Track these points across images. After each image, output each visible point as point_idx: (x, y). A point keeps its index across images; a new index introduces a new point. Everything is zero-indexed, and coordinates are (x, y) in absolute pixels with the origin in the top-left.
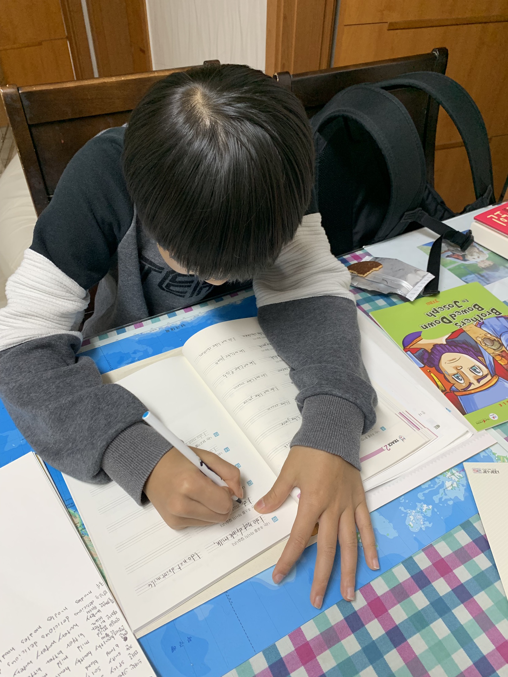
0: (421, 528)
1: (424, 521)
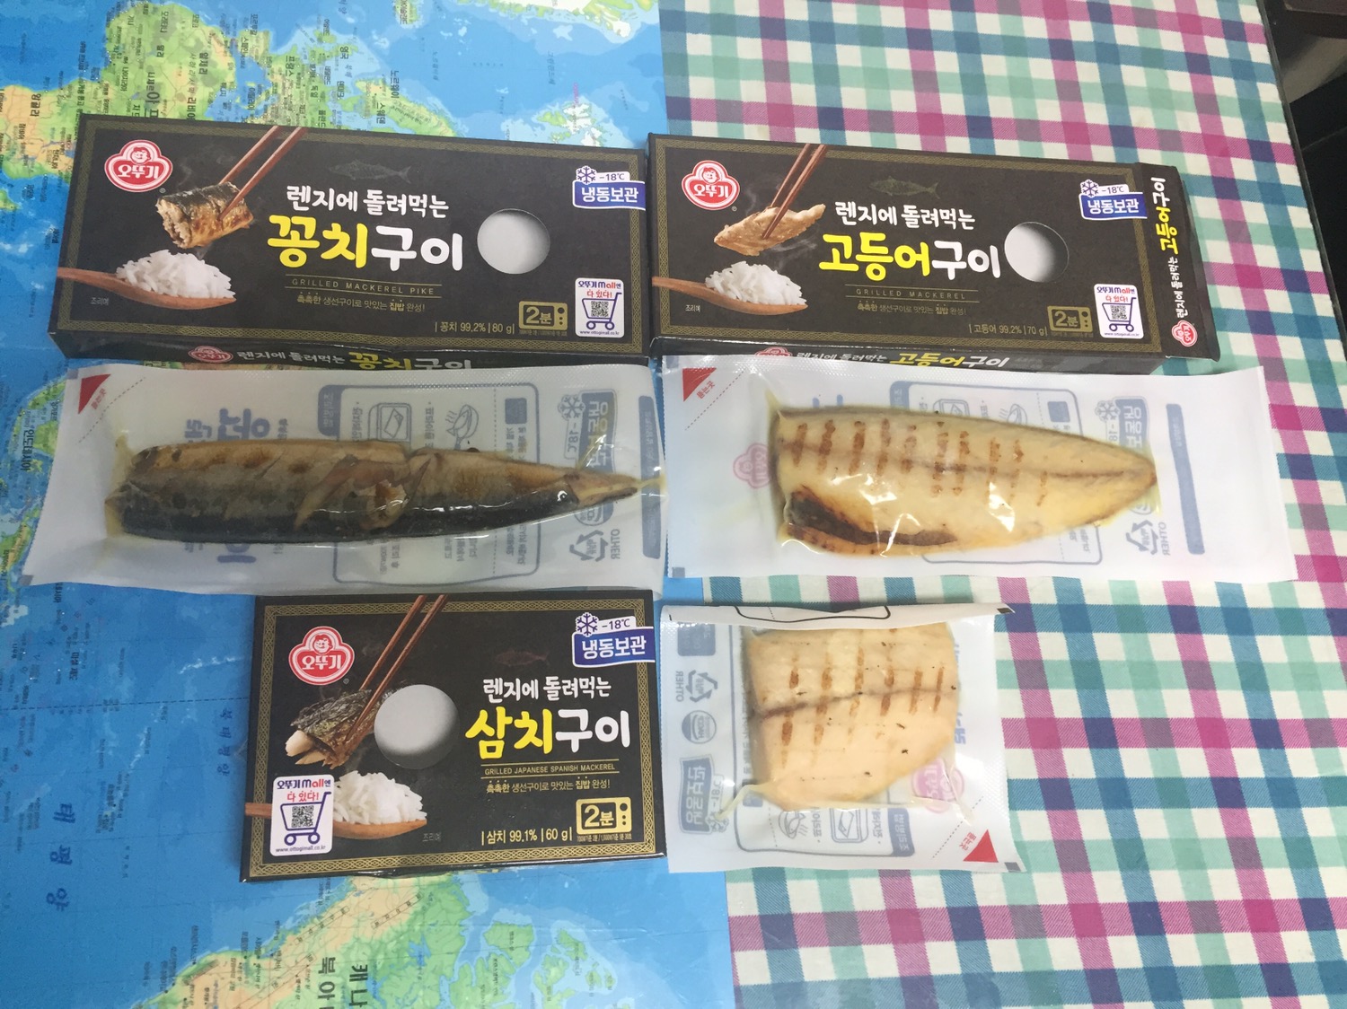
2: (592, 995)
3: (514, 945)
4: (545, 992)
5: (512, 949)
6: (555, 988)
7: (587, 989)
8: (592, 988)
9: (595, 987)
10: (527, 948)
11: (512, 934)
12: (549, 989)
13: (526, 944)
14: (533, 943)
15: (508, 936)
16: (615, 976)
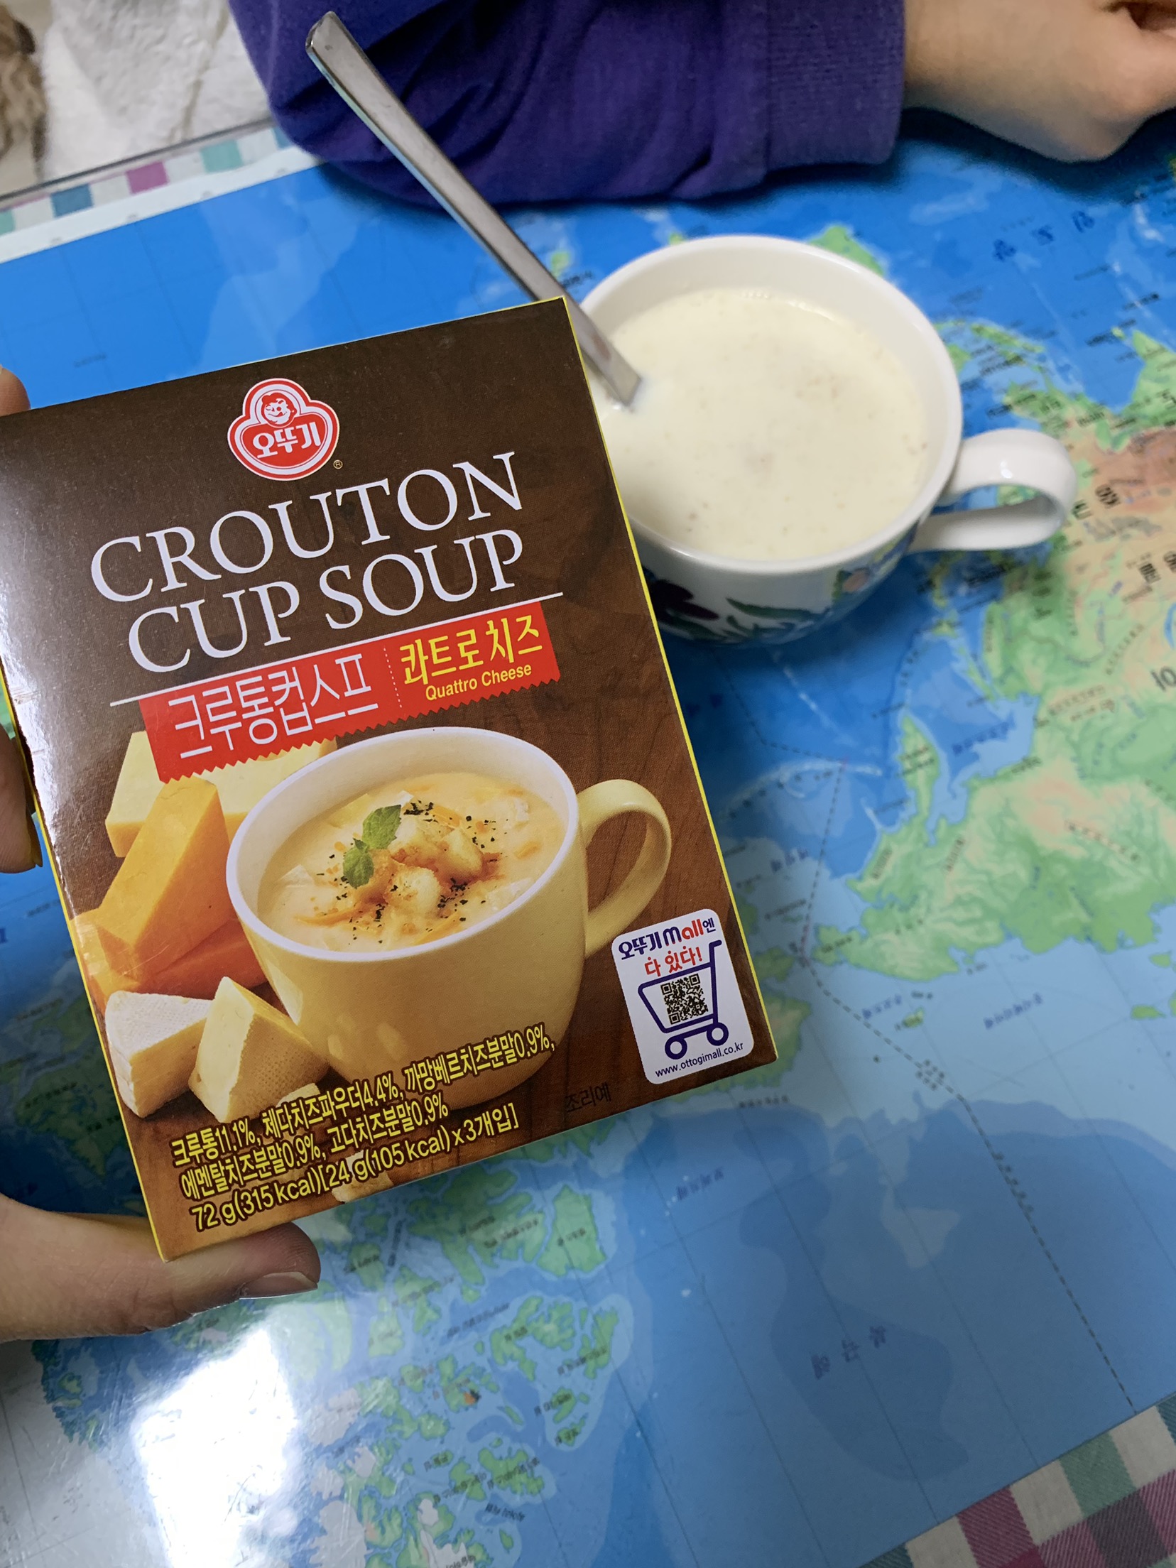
2: (538, 1411)
3: (567, 1243)
4: (516, 1326)
5: (561, 1242)
6: (527, 1341)
7: (545, 1397)
8: (549, 1406)
9: (552, 1412)
10: (571, 1267)
11: (582, 1232)
12: (522, 1332)
13: (576, 1264)
14: (582, 1276)
15: (576, 1229)
16: (579, 1441)
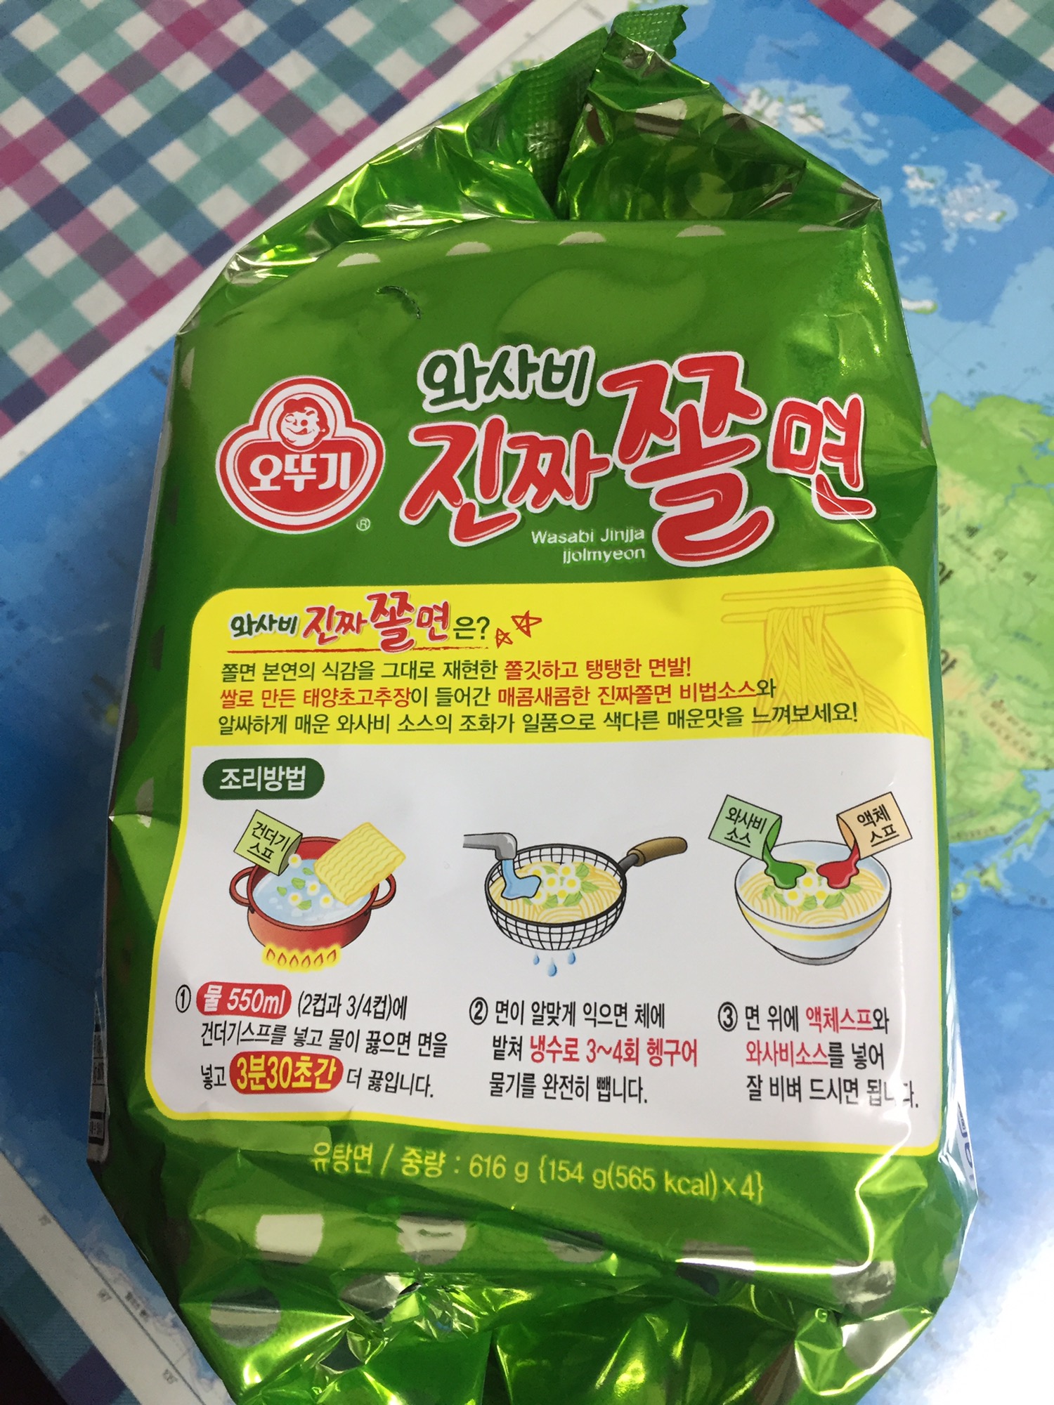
0: (997, 190)
1: (966, 183)
